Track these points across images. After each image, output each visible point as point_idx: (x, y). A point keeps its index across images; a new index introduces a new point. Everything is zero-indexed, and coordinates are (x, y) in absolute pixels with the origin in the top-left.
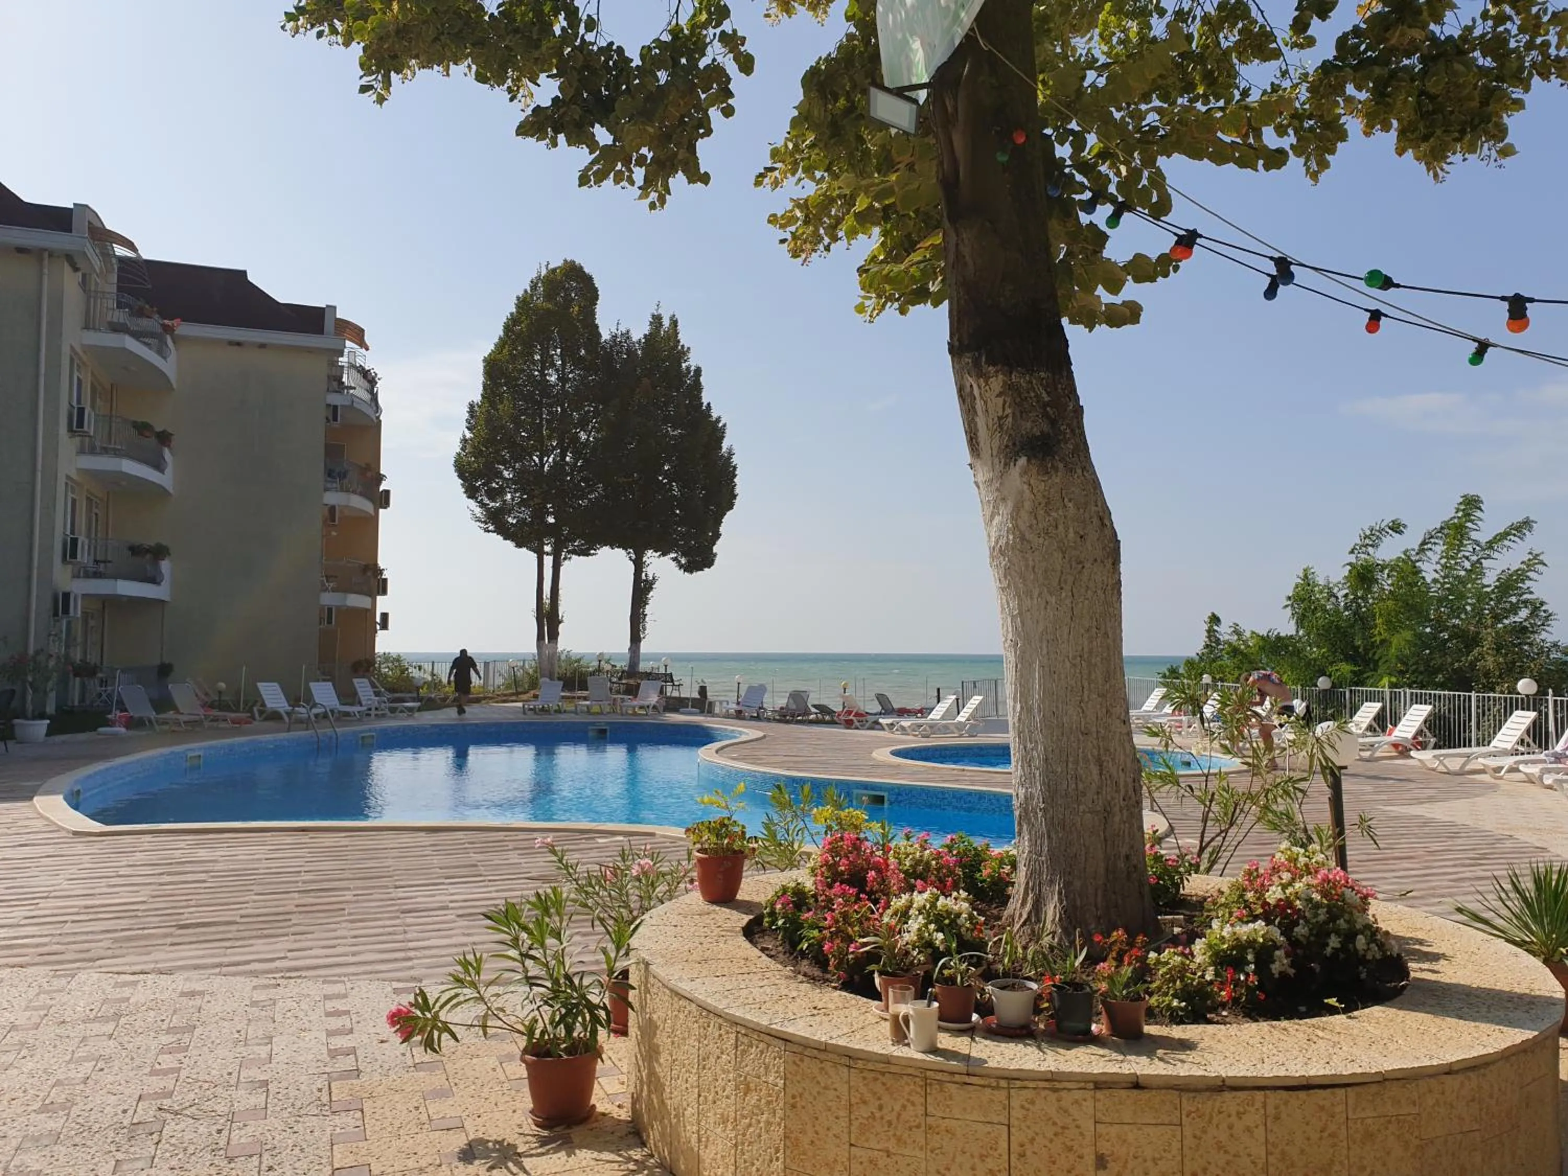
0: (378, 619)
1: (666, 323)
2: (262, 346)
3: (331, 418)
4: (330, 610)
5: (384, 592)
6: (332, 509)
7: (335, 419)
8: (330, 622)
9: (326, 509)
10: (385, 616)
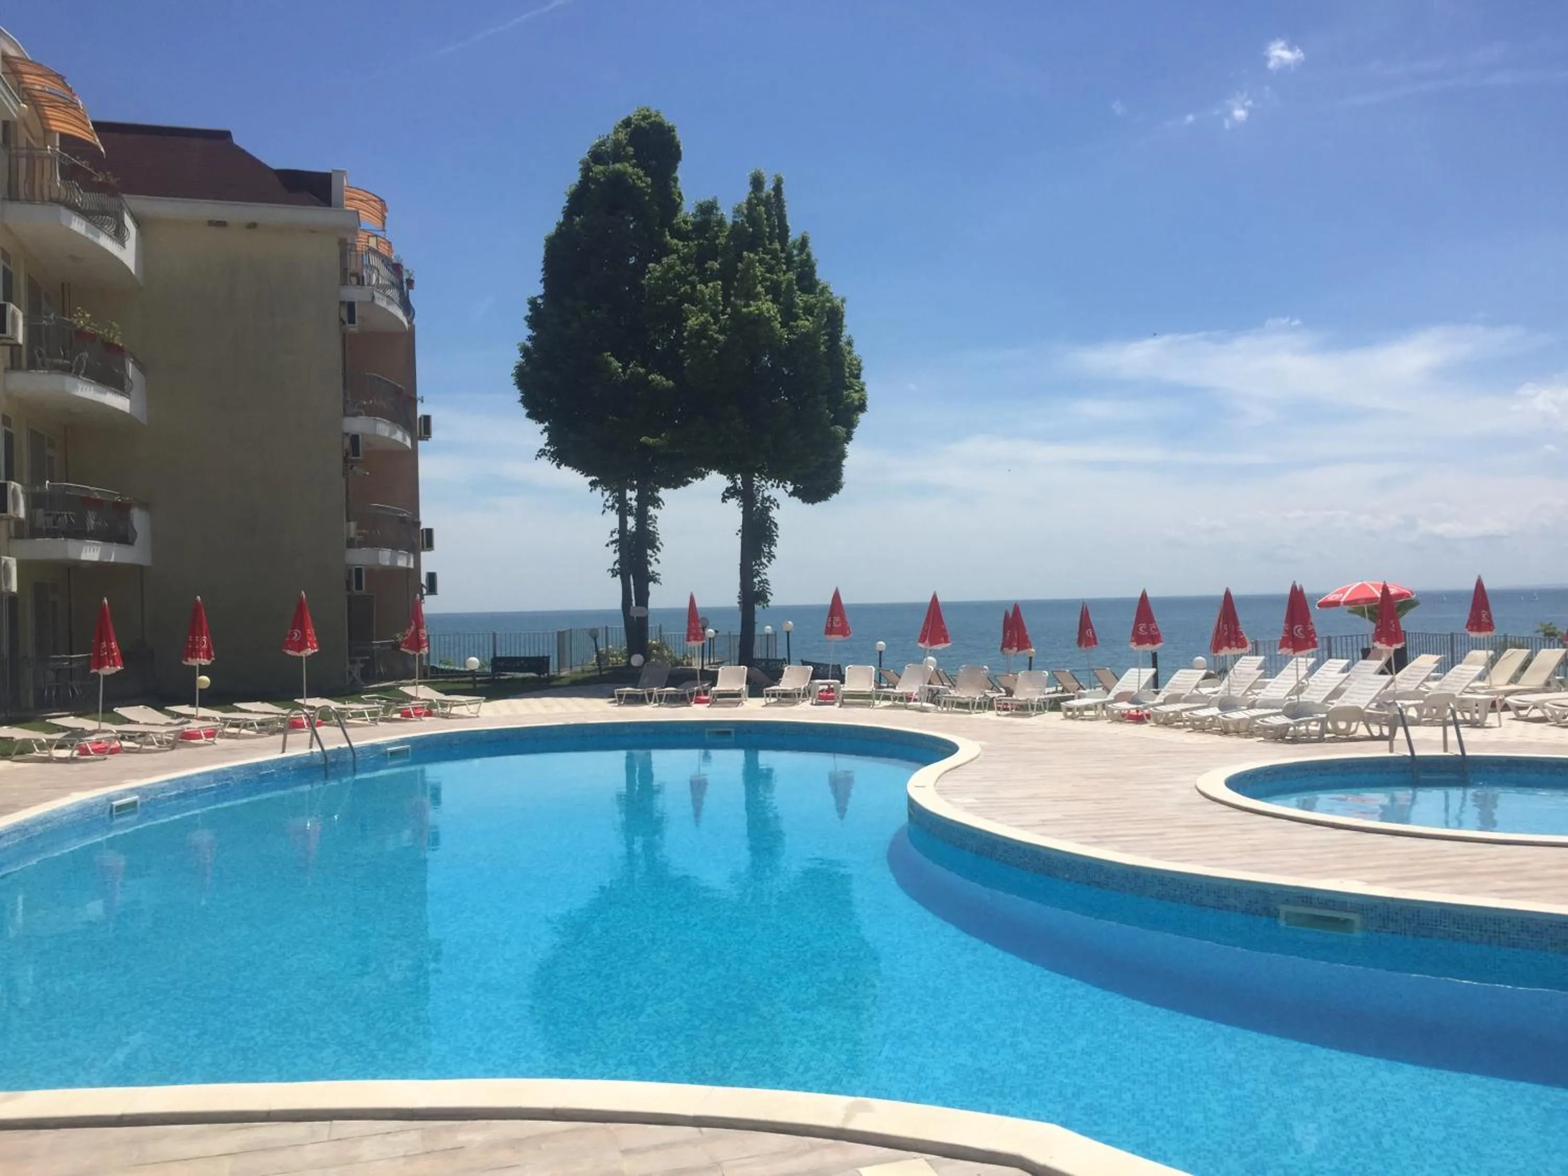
0: (424, 581)
1: (768, 188)
2: (252, 226)
3: (346, 319)
4: (359, 571)
5: (430, 545)
6: (355, 439)
7: (352, 320)
8: (359, 587)
9: (347, 442)
10: (432, 577)
